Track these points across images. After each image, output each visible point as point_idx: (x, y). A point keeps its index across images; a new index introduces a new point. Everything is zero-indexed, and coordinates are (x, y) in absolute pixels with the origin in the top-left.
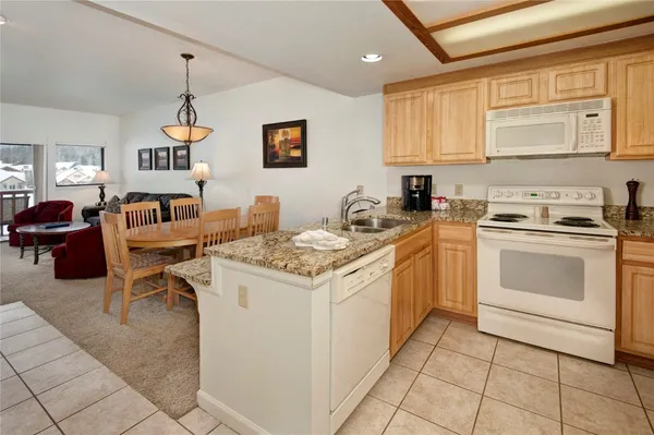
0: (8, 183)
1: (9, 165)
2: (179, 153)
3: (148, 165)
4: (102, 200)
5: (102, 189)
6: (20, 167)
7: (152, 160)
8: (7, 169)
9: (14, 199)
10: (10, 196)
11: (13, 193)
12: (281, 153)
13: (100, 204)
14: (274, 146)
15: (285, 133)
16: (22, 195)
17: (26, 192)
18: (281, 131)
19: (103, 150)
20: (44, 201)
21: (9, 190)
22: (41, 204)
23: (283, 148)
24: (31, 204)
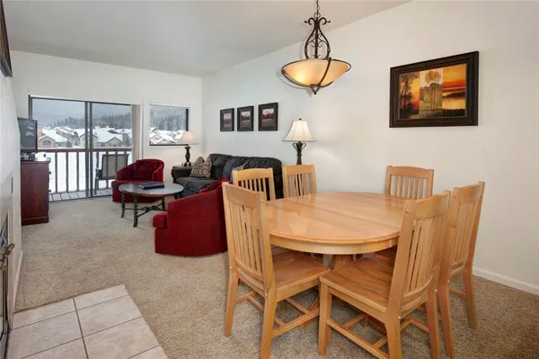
0: (113, 143)
1: (113, 129)
2: (265, 112)
3: (230, 125)
4: (188, 160)
5: (188, 149)
6: (119, 131)
7: (236, 120)
8: (111, 132)
9: (116, 155)
10: (114, 153)
11: (116, 150)
12: (422, 105)
13: (186, 165)
14: (409, 97)
15: (430, 77)
16: (122, 153)
17: (125, 150)
18: (423, 74)
19: (187, 110)
20: (140, 159)
21: (112, 147)
22: (138, 161)
23: (426, 97)
24: (130, 162)
